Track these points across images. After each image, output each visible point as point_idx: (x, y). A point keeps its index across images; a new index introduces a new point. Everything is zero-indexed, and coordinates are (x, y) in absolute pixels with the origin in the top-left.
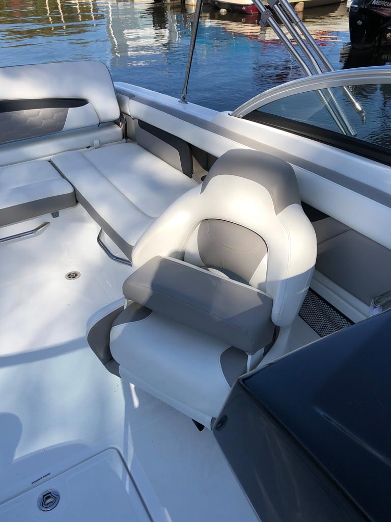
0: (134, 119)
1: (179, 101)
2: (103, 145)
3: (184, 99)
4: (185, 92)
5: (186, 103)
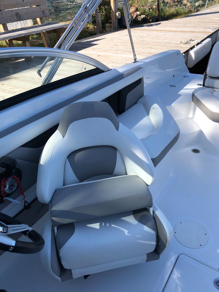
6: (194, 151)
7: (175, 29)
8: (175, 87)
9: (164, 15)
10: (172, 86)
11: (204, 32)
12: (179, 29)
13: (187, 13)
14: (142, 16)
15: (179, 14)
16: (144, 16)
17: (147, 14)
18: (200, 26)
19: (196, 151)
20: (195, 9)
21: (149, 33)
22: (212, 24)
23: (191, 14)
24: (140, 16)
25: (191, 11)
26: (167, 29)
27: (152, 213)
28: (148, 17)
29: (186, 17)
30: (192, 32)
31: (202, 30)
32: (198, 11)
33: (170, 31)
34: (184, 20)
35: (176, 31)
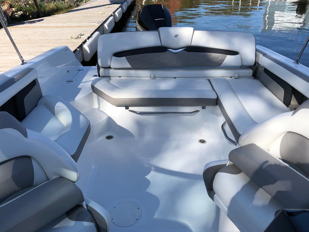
0: (262, 67)
1: (293, 62)
2: (240, 78)
3: (297, 61)
4: (299, 58)
5: (298, 64)
6: (107, 138)
7: (61, 25)
8: (72, 81)
9: (45, 11)
10: (69, 82)
11: (90, 26)
12: (65, 25)
13: (68, 8)
14: (19, 12)
15: (60, 9)
16: (22, 12)
17: (24, 10)
18: (85, 20)
19: (109, 138)
20: (74, 4)
21: (35, 31)
22: (96, 18)
23: (72, 9)
24: (17, 13)
25: (71, 7)
26: (53, 25)
27: (85, 207)
28: (26, 13)
29: (68, 12)
30: (79, 27)
31: (89, 24)
32: (78, 6)
33: (57, 27)
34: (68, 16)
35: (63, 27)
